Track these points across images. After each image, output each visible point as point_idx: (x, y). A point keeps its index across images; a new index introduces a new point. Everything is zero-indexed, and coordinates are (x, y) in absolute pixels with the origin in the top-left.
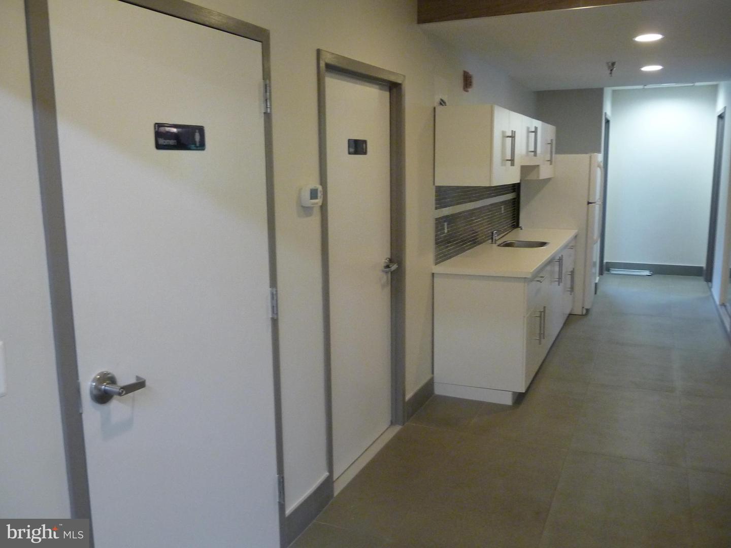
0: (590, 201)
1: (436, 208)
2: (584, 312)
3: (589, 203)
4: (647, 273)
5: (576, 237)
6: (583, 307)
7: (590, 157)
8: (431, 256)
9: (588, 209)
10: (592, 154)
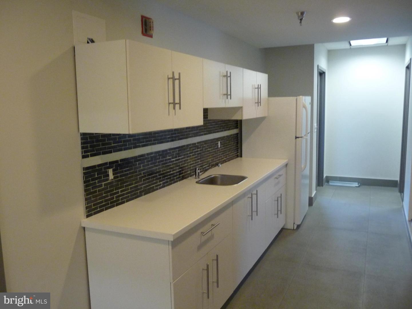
0: (297, 136)
1: (84, 157)
2: (295, 228)
3: (296, 138)
4: (356, 184)
5: (286, 165)
6: (294, 224)
7: (297, 99)
8: (81, 208)
9: (296, 142)
10: (298, 97)
